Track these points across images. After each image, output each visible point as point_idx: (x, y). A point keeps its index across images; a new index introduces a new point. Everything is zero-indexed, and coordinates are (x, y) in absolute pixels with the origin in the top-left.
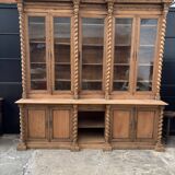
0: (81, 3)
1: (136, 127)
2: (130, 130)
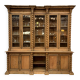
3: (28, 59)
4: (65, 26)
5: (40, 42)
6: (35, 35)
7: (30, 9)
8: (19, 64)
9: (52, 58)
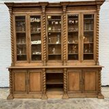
0: (47, 7)
3: (39, 77)
4: (90, 30)
5: (54, 53)
6: (47, 44)
7: (41, 6)
8: (26, 84)
9: (73, 75)
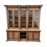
0: (20, 7)
1: (34, 36)
2: (32, 37)
6: (21, 21)
7: (18, 7)
8: (13, 36)
9: (30, 33)
